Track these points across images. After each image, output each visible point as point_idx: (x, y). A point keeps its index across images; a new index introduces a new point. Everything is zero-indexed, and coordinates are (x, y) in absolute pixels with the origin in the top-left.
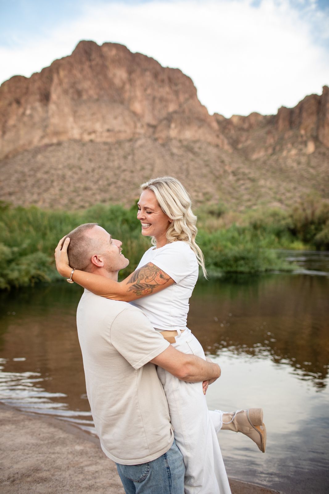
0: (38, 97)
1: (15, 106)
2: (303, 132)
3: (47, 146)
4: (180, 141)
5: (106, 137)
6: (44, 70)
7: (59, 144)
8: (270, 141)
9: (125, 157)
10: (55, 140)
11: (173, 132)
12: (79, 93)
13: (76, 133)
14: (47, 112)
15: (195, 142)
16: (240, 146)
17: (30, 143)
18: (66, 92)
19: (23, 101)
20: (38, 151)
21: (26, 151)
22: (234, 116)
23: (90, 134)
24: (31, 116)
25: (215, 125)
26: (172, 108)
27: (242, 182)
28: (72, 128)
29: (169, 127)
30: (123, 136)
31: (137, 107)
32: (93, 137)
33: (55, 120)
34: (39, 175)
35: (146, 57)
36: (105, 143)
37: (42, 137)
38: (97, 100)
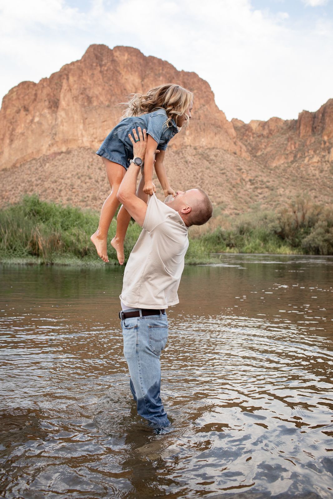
0: (47, 103)
1: (23, 113)
2: (326, 138)
3: (56, 154)
4: (196, 149)
6: (53, 75)
7: (68, 152)
8: (291, 147)
10: (64, 149)
11: (187, 140)
12: (89, 100)
13: (86, 142)
14: (56, 119)
15: (211, 149)
16: (259, 153)
17: (38, 151)
18: (76, 98)
19: (31, 108)
20: (46, 160)
21: (34, 159)
22: (252, 121)
25: (232, 131)
27: (259, 191)
28: (82, 136)
33: (65, 128)
34: (46, 184)
35: (160, 61)
37: (51, 145)
38: (108, 106)
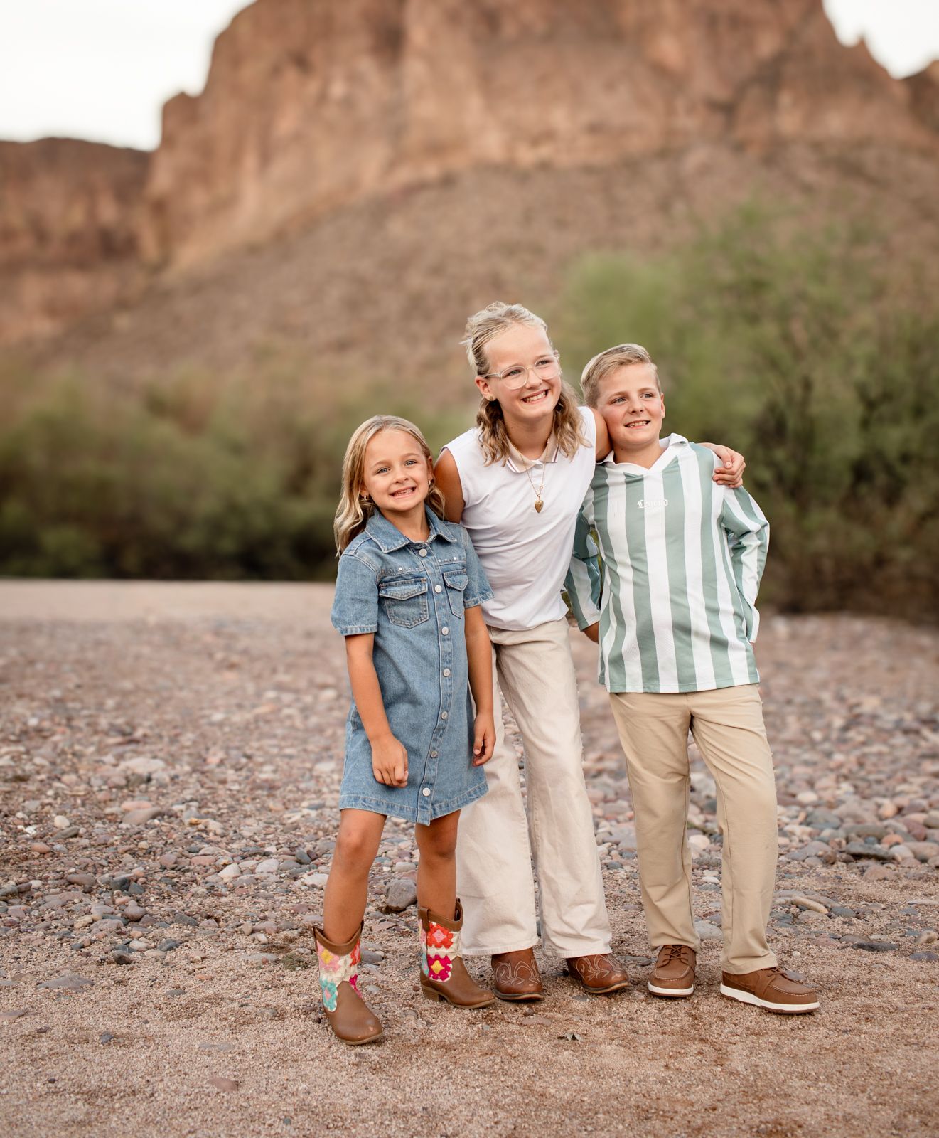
0: (363, 40)
1: (291, 76)
3: (412, 190)
4: (817, 146)
5: (585, 151)
7: (448, 181)
9: (664, 206)
10: (431, 170)
11: (789, 120)
12: (491, 20)
13: (492, 144)
14: (397, 83)
17: (352, 184)
18: (453, 18)
19: (316, 55)
20: (381, 209)
21: (344, 210)
23: (535, 141)
24: (348, 103)
26: (767, 44)
28: (481, 129)
29: (771, 105)
30: (636, 144)
31: (669, 49)
32: (545, 151)
33: (426, 109)
36: (588, 170)
37: (392, 165)
38: (549, 36)
